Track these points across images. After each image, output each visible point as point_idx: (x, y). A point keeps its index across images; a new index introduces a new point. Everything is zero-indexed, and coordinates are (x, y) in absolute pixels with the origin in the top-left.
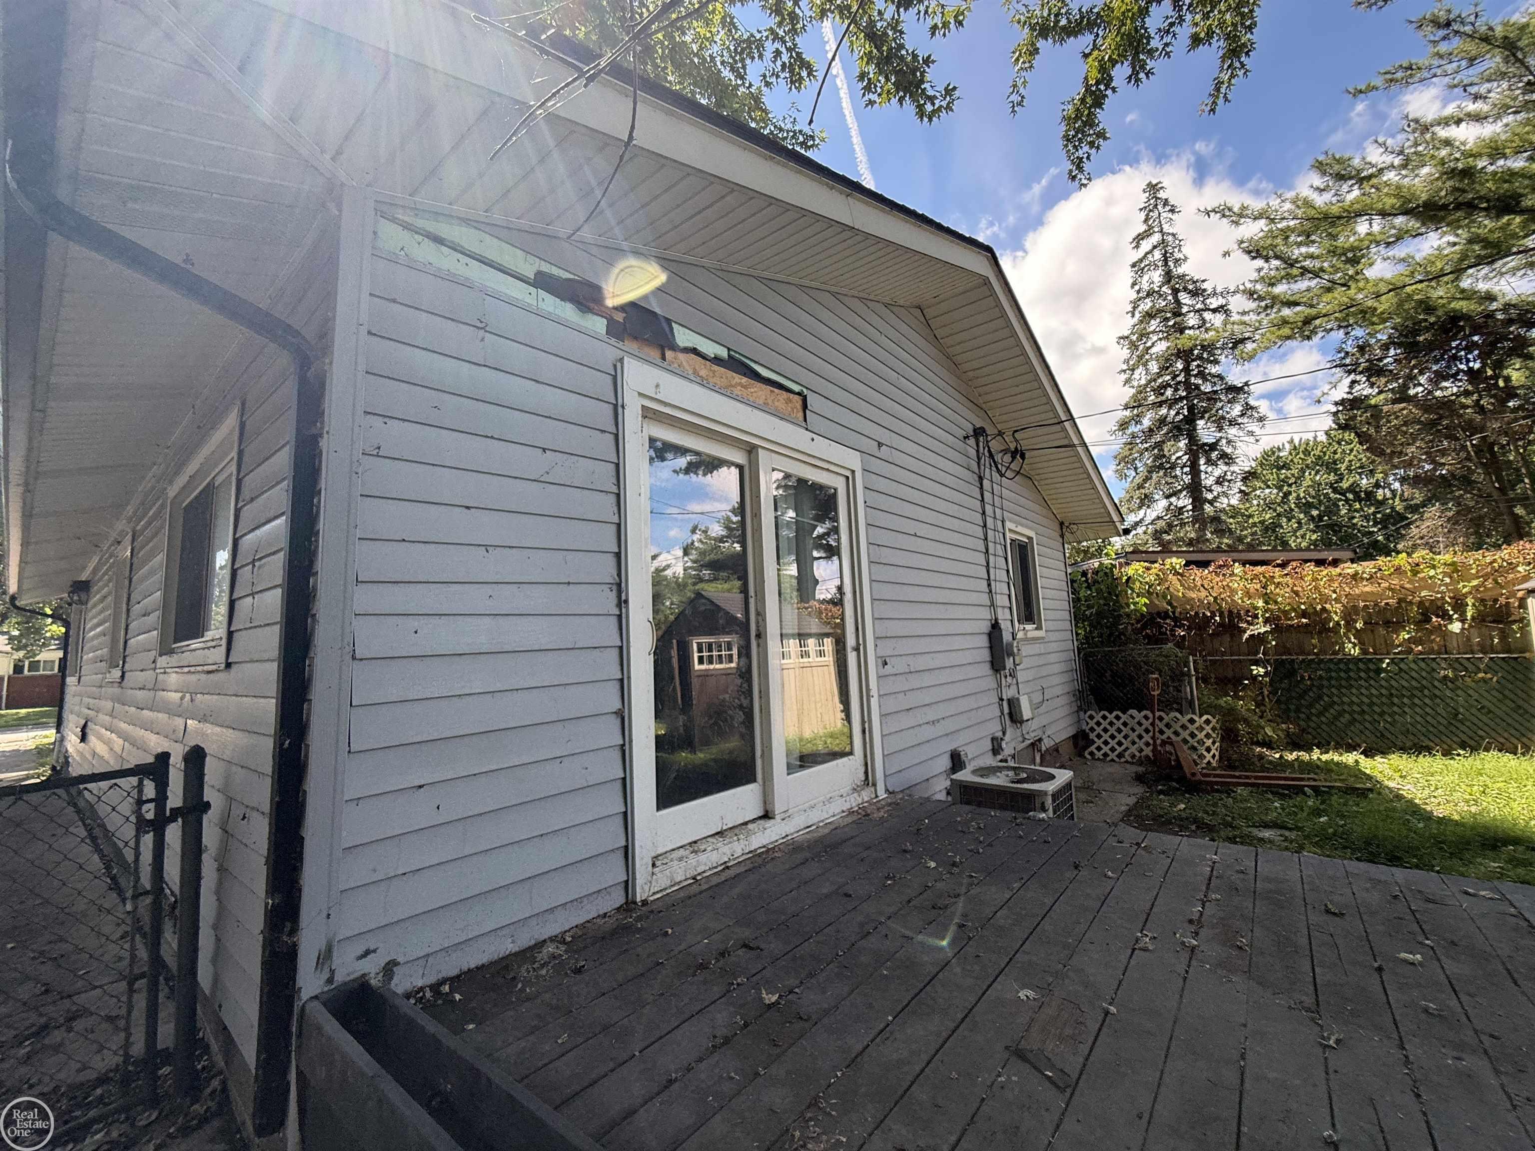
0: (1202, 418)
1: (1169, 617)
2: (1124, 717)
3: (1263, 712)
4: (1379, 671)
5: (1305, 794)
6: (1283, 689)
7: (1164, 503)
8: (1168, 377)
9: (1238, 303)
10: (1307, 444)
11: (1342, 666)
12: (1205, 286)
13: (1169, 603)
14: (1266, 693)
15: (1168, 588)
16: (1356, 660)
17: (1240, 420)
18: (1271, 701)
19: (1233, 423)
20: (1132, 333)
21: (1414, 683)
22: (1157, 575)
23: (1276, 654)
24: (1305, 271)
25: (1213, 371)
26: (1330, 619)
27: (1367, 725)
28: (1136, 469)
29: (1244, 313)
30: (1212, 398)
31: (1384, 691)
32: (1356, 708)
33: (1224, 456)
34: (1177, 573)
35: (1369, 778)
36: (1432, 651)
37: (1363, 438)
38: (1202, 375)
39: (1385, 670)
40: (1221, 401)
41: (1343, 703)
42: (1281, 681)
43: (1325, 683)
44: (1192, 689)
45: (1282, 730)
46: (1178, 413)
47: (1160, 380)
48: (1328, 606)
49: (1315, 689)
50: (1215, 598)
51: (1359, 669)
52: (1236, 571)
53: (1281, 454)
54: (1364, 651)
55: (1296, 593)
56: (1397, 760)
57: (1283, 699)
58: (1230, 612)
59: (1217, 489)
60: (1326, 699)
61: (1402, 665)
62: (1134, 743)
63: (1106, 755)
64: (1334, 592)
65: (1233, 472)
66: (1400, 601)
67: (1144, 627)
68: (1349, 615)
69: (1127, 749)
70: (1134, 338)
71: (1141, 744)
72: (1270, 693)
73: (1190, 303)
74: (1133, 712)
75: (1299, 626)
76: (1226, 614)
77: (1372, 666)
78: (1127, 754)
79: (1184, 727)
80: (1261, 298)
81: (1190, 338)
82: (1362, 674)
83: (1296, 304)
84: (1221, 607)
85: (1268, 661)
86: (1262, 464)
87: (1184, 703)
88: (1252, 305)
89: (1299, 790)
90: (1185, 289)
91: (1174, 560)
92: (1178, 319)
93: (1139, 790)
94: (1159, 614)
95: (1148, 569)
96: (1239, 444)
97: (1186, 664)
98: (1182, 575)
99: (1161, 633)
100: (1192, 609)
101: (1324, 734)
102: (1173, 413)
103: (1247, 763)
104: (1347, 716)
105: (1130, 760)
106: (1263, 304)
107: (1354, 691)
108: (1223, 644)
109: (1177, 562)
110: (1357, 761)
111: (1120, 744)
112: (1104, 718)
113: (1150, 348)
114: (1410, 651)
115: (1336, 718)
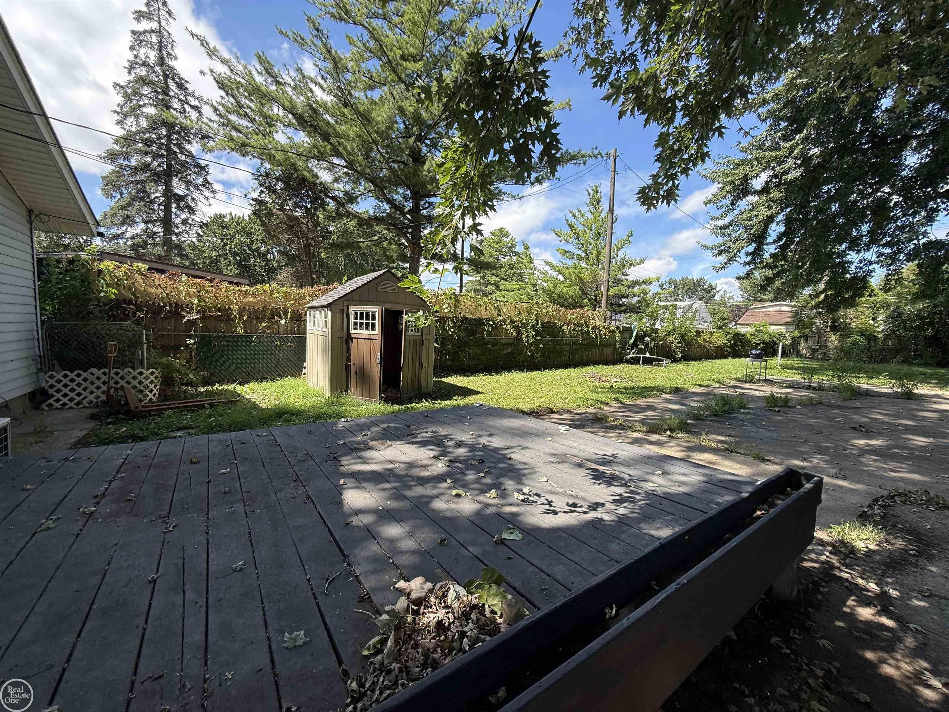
0: (176, 176)
1: (132, 304)
2: (84, 375)
3: (190, 366)
4: (251, 342)
5: (205, 408)
6: (204, 352)
7: (142, 226)
8: (154, 136)
9: (207, 111)
10: (239, 219)
11: (235, 339)
12: (188, 86)
13: (133, 294)
14: (194, 354)
15: (133, 284)
16: (241, 336)
17: (201, 188)
18: (196, 359)
19: (196, 187)
20: (127, 86)
21: (265, 348)
22: (126, 273)
23: (202, 331)
24: (246, 115)
25: (187, 147)
26: (232, 313)
27: (243, 369)
28: (121, 194)
29: (210, 120)
30: (184, 165)
31: (252, 352)
32: (239, 361)
33: (189, 207)
34: (141, 274)
35: (239, 395)
36: (273, 333)
37: (263, 224)
38: (179, 146)
39: (253, 342)
40: (191, 170)
41: (233, 359)
42: (203, 347)
43: (226, 348)
44: (144, 352)
45: (200, 376)
46: (159, 166)
47: (148, 135)
48: (232, 307)
49: (220, 352)
50: (168, 295)
51: (243, 341)
52: (183, 279)
53: (225, 220)
54: (246, 332)
55: (217, 298)
56: (253, 385)
57: (203, 358)
58: (177, 305)
59: (182, 228)
60: (225, 357)
61: (261, 339)
62: (92, 393)
63: (64, 404)
64: (236, 299)
65: (193, 220)
66: (264, 307)
67: (111, 309)
68: (241, 312)
69: (86, 397)
70: (129, 91)
71: (99, 392)
72: (196, 354)
73: (176, 91)
74: (92, 370)
75: (216, 316)
76: (174, 305)
77: (248, 339)
78: (84, 401)
79: (134, 378)
80: (220, 115)
81: (173, 116)
82: (244, 344)
83: (240, 132)
84: (170, 300)
85: (196, 336)
86: (213, 222)
87: (136, 362)
88: (216, 118)
89: (202, 406)
90: (173, 79)
91: (140, 264)
92: (165, 97)
93: (91, 425)
94: (124, 301)
95: (119, 267)
96: (199, 203)
97: (140, 337)
98: (145, 276)
99: (124, 315)
100: (150, 300)
101: (222, 376)
102: (155, 164)
103: (176, 397)
104: (234, 366)
105: (87, 405)
106: (222, 120)
107: (239, 352)
108: (170, 325)
109: (143, 266)
110: (235, 388)
111: (79, 395)
112: (66, 376)
113: (142, 106)
114: (265, 332)
115: (229, 367)
